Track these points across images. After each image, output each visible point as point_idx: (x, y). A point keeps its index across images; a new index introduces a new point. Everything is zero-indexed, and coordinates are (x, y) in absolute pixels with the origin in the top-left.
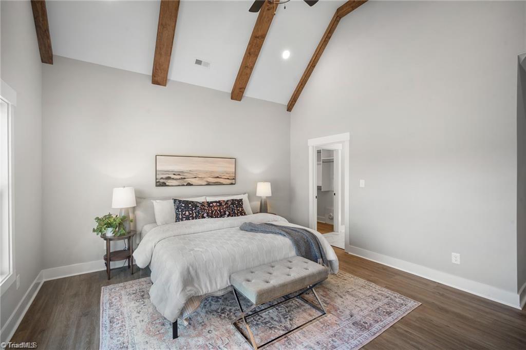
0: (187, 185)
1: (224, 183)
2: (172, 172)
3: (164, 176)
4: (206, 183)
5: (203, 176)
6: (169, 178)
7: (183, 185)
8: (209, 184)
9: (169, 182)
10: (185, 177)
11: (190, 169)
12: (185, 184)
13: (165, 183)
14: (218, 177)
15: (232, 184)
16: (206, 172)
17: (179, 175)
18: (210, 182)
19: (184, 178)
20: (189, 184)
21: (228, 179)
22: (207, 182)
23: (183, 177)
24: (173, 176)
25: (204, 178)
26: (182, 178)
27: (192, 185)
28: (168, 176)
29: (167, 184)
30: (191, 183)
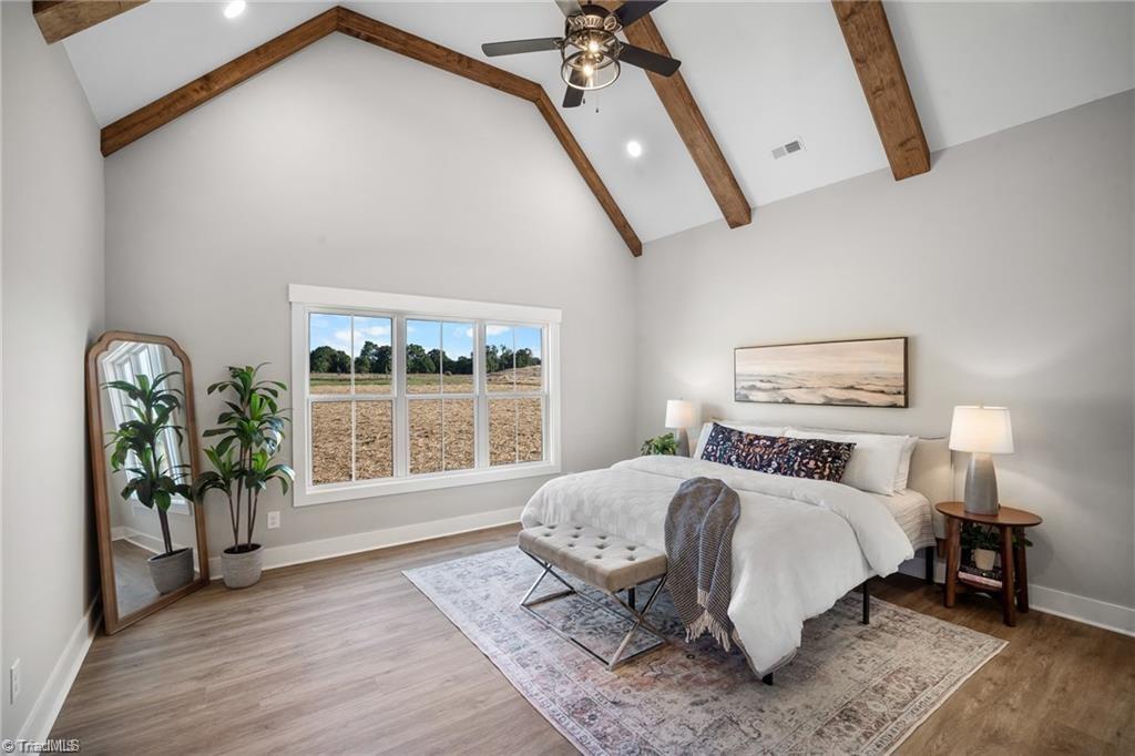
0: (783, 402)
1: (870, 402)
2: (758, 375)
3: (746, 384)
4: (822, 400)
5: (818, 383)
6: (753, 388)
7: (777, 402)
8: (829, 403)
9: (755, 396)
10: (781, 386)
11: (791, 369)
12: (781, 400)
13: (747, 397)
14: (852, 388)
15: (894, 406)
16: (823, 376)
17: (769, 381)
18: (831, 399)
19: (779, 389)
20: (788, 402)
21: (882, 392)
22: (826, 397)
23: (777, 386)
24: (759, 384)
25: (819, 388)
26: (774, 389)
27: (792, 403)
28: (751, 383)
29: (751, 398)
30: (792, 399)
